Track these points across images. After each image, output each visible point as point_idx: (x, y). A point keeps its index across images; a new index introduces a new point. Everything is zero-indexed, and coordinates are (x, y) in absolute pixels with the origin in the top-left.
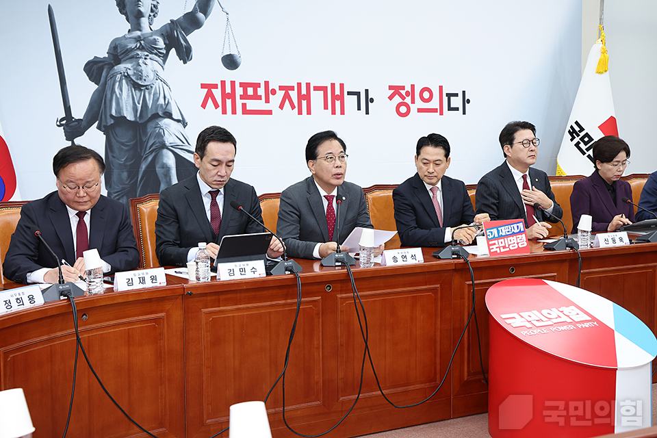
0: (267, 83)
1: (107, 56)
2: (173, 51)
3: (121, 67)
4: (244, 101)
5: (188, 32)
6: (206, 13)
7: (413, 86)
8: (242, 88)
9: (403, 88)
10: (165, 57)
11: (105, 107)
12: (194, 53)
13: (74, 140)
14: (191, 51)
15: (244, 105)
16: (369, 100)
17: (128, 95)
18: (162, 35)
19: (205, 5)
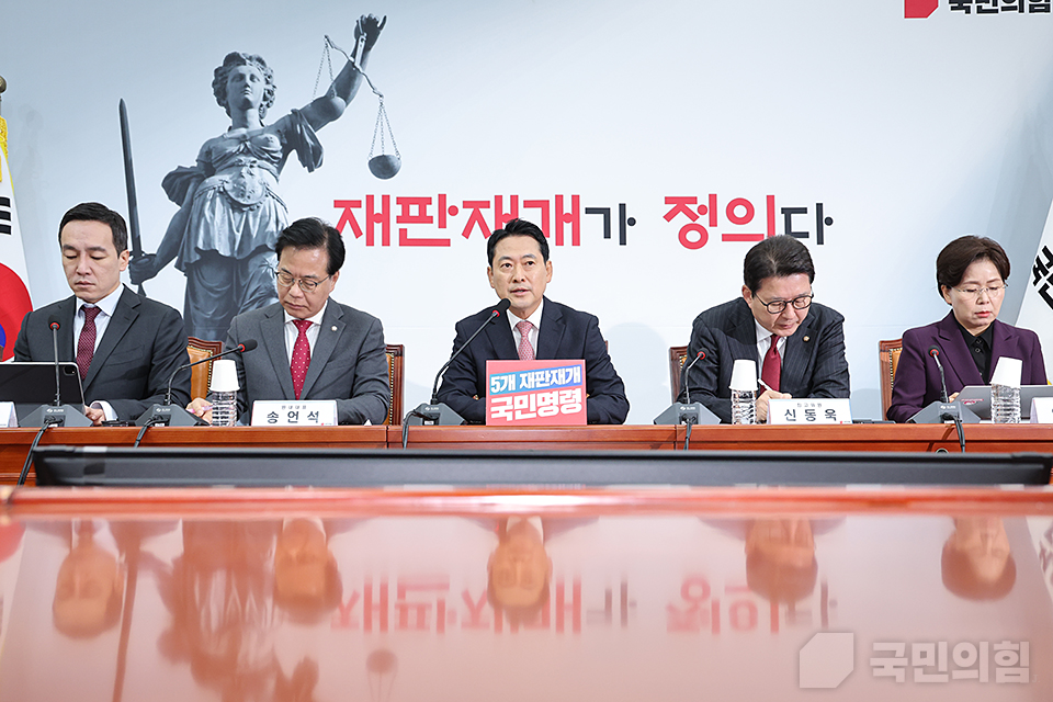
0: (442, 198)
1: (195, 164)
2: (294, 154)
3: (215, 180)
4: (403, 226)
5: (318, 125)
6: (346, 95)
7: (713, 198)
8: (400, 206)
9: (694, 200)
10: (281, 163)
11: (189, 237)
12: (325, 156)
13: (143, 284)
14: (321, 153)
15: (403, 232)
16: (626, 222)
17: (223, 220)
18: (278, 132)
19: (346, 83)
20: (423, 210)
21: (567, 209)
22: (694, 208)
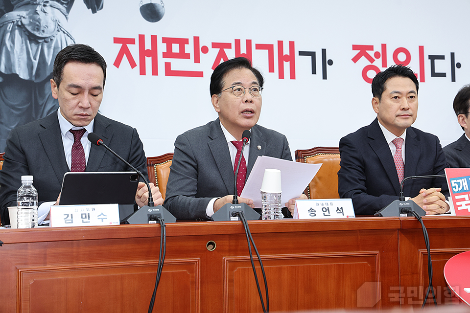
0: (197, 40)
3: (13, 15)
4: (168, 60)
7: (384, 47)
8: (165, 44)
9: (371, 48)
10: (69, 4)
15: (168, 65)
16: (327, 62)
17: (22, 49)
20: (182, 48)
21: (286, 51)
22: (371, 53)
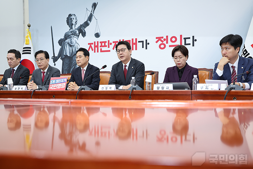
0: (109, 41)
1: (64, 38)
3: (67, 41)
4: (101, 48)
5: (85, 27)
6: (90, 21)
7: (167, 37)
8: (100, 44)
9: (162, 37)
10: (78, 36)
11: (63, 53)
12: (86, 34)
13: (55, 62)
14: (86, 33)
15: (101, 49)
16: (147, 44)
17: (68, 49)
18: (78, 30)
19: (90, 18)
20: (105, 44)
21: (134, 42)
22: (162, 39)
